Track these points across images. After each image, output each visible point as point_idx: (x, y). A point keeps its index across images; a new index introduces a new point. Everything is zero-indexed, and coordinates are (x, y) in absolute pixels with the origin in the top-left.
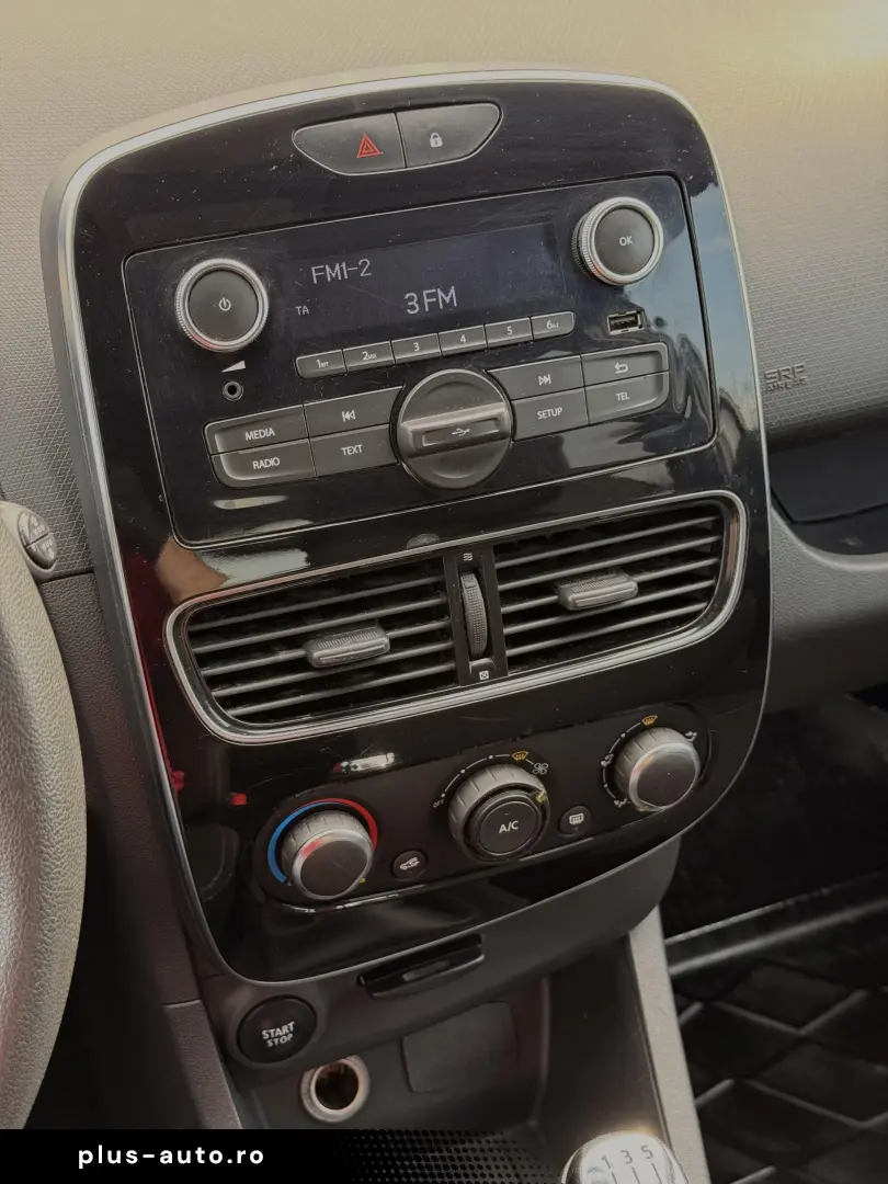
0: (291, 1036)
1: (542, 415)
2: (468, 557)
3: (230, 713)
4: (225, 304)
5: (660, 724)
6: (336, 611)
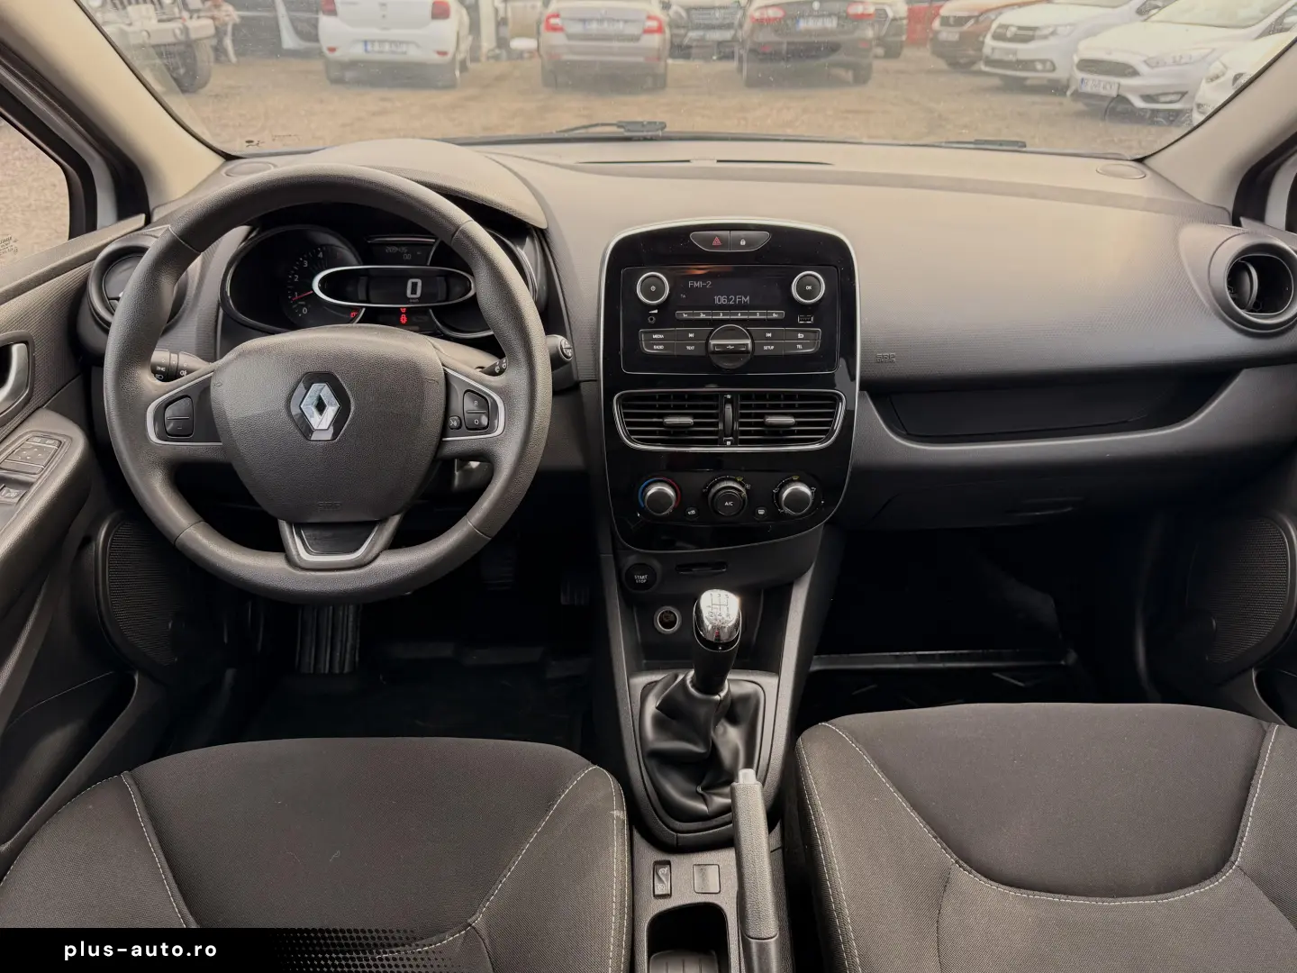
0: (645, 581)
1: (766, 348)
2: (729, 397)
3: (632, 437)
4: (653, 288)
5: (800, 481)
6: (676, 407)
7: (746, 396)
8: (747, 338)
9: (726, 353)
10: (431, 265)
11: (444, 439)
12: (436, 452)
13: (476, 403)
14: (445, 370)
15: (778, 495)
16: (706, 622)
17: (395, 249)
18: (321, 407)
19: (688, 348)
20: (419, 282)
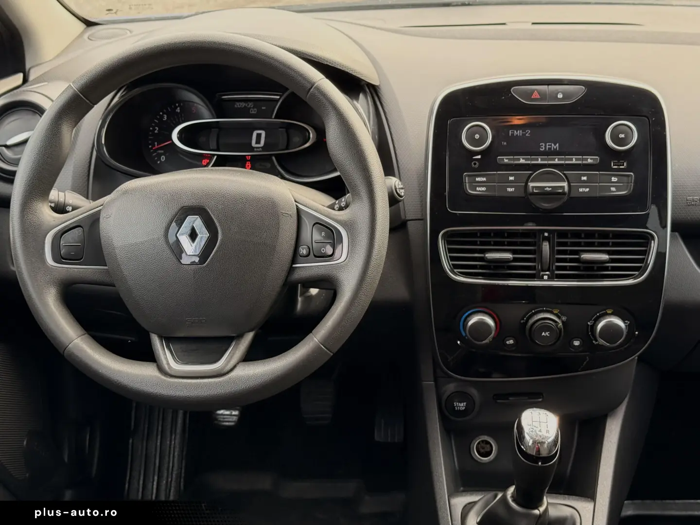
0: (464, 408)
1: (581, 190)
2: (546, 234)
3: (455, 270)
4: (477, 136)
5: (614, 314)
6: (496, 244)
7: (562, 234)
8: (563, 181)
9: (544, 194)
10: (275, 118)
11: (294, 266)
12: (287, 277)
13: (323, 234)
14: (297, 206)
15: (593, 327)
16: (527, 437)
17: (243, 105)
18: (193, 235)
19: (509, 190)
20: (263, 133)
